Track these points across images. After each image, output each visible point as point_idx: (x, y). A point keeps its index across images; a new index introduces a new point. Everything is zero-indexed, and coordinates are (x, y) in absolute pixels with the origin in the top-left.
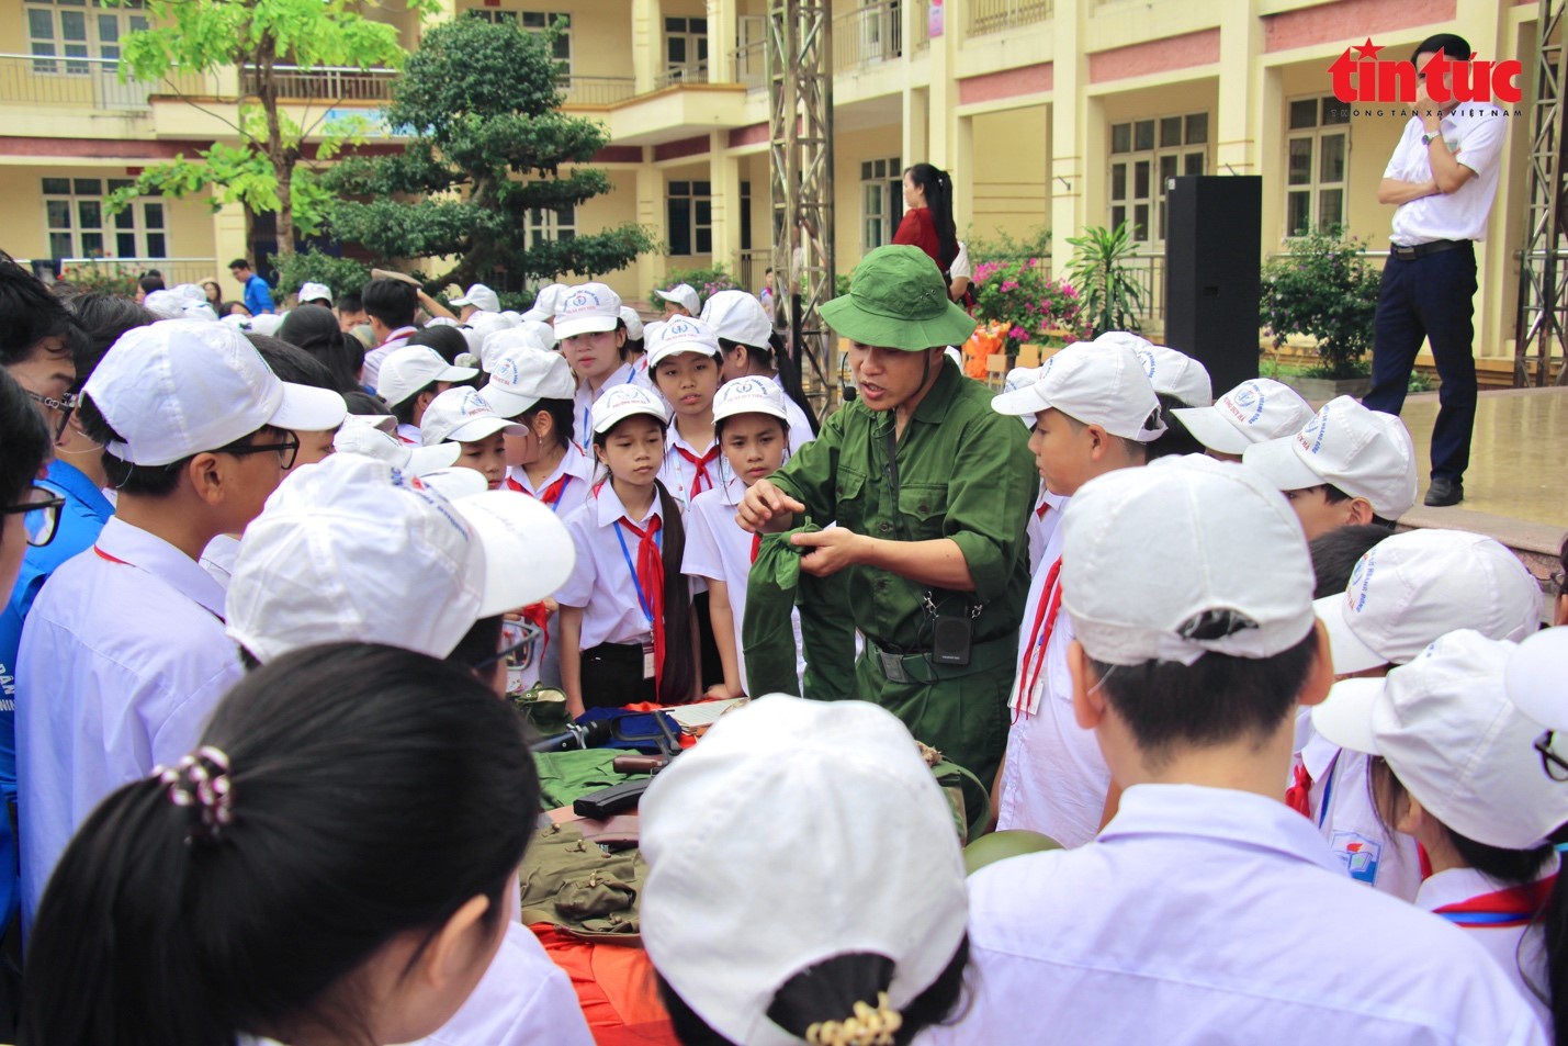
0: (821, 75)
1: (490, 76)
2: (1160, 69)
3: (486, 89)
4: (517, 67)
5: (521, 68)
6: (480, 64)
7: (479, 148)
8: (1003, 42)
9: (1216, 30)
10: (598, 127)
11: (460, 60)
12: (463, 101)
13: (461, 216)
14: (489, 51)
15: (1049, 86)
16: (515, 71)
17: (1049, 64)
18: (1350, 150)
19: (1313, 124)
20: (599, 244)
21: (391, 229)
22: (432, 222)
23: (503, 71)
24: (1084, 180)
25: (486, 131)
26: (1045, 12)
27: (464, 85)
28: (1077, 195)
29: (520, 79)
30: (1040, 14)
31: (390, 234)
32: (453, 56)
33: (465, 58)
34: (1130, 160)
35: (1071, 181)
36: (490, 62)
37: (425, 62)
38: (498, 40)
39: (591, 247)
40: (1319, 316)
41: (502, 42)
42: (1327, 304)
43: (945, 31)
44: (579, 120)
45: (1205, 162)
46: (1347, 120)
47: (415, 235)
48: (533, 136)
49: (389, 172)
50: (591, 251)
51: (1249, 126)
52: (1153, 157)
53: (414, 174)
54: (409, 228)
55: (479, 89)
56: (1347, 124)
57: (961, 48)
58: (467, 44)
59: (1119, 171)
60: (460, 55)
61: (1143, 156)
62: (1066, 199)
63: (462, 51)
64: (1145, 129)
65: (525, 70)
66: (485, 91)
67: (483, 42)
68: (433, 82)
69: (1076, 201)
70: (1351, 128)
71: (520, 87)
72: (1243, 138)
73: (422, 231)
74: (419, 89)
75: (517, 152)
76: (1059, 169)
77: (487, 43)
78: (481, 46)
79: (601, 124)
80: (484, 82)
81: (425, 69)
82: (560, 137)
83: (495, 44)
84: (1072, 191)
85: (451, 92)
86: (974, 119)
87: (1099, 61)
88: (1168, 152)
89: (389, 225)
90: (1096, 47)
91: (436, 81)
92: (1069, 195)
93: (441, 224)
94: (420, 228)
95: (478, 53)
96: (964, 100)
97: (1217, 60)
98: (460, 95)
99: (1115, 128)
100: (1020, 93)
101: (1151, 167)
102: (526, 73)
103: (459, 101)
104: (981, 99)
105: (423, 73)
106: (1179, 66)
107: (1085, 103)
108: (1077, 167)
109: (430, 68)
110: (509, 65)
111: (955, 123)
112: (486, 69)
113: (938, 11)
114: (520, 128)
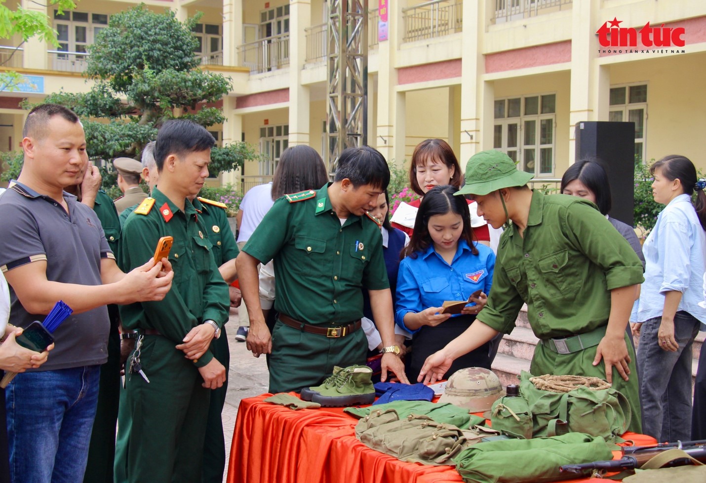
0: (361, 56)
1: (158, 46)
2: (531, 65)
3: (156, 54)
4: (174, 41)
5: (177, 42)
6: (152, 38)
7: (153, 89)
8: (428, 46)
9: (569, 42)
10: (228, 80)
11: (140, 34)
12: (141, 60)
13: (142, 132)
14: (157, 30)
15: (459, 74)
16: (174, 44)
17: (459, 60)
18: (647, 118)
19: (624, 102)
20: (224, 154)
21: (96, 138)
22: (124, 134)
23: (166, 44)
24: (481, 134)
25: (159, 79)
26: (448, 29)
27: (141, 49)
28: (477, 143)
29: (177, 48)
30: (445, 30)
31: (95, 141)
32: (135, 32)
33: (142, 34)
34: (505, 123)
35: (473, 134)
36: (159, 37)
37: (115, 35)
38: (163, 24)
39: (220, 155)
40: (646, 215)
41: (165, 25)
42: (652, 207)
43: (389, 37)
44: (217, 75)
45: (554, 125)
46: (645, 100)
47: (113, 142)
48: (189, 84)
49: (89, 103)
50: (220, 158)
51: (590, 100)
52: (520, 121)
53: (105, 105)
54: (109, 138)
55: (151, 53)
56: (645, 103)
57: (399, 49)
58: (143, 25)
59: (498, 129)
60: (139, 32)
61: (513, 121)
62: (469, 145)
63: (140, 29)
64: (515, 103)
65: (179, 43)
66: (156, 55)
67: (153, 24)
68: (121, 47)
69: (476, 146)
70: (647, 105)
71: (176, 53)
72: (586, 108)
73: (117, 140)
74: (112, 51)
75: (176, 94)
76: (464, 126)
77: (155, 26)
78: (152, 27)
79: (229, 79)
80: (155, 49)
81: (115, 39)
82: (205, 84)
83: (161, 26)
84: (474, 140)
85: (133, 54)
86: (407, 93)
87: (491, 59)
88: (530, 118)
89: (95, 135)
90: (489, 50)
91: (123, 47)
92: (472, 143)
93: (129, 136)
94: (116, 138)
95: (150, 31)
96: (400, 82)
97: (569, 60)
98: (139, 56)
99: (496, 102)
100: (438, 78)
101: (518, 127)
102: (180, 45)
103: (138, 60)
104: (413, 81)
105: (113, 41)
106: (544, 64)
107: (482, 86)
108: (477, 125)
109: (119, 39)
110: (170, 40)
111: (395, 96)
112: (155, 41)
113: (384, 25)
114: (182, 78)
